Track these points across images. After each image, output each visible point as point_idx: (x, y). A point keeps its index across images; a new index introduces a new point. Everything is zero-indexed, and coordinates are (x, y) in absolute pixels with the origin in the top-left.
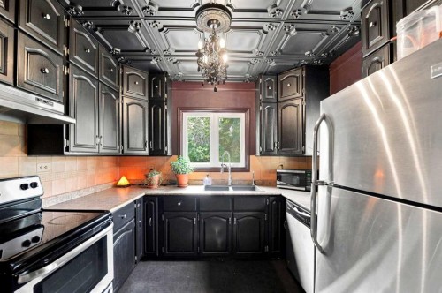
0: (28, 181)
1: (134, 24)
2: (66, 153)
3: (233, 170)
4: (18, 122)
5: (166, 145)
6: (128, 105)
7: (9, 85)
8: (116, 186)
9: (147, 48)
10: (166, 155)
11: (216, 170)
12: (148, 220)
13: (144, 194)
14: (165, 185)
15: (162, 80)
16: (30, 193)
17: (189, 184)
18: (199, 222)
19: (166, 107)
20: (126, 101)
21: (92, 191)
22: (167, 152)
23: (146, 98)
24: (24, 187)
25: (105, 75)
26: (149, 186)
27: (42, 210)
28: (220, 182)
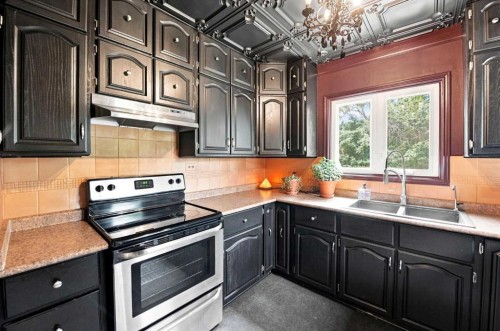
0: (174, 178)
1: (247, 13)
2: (197, 154)
3: (411, 180)
4: (171, 131)
5: (306, 144)
6: (264, 104)
7: (149, 103)
8: (259, 188)
9: (272, 35)
10: (305, 156)
11: (378, 178)
12: (279, 230)
13: (275, 200)
14: (306, 193)
15: (300, 67)
16: (175, 187)
17: (336, 194)
18: (339, 249)
19: (305, 98)
20: (264, 99)
21: (233, 191)
22: (306, 153)
23: (284, 92)
24: (171, 182)
25: (238, 78)
26: (286, 191)
27: (185, 203)
28: (386, 197)
